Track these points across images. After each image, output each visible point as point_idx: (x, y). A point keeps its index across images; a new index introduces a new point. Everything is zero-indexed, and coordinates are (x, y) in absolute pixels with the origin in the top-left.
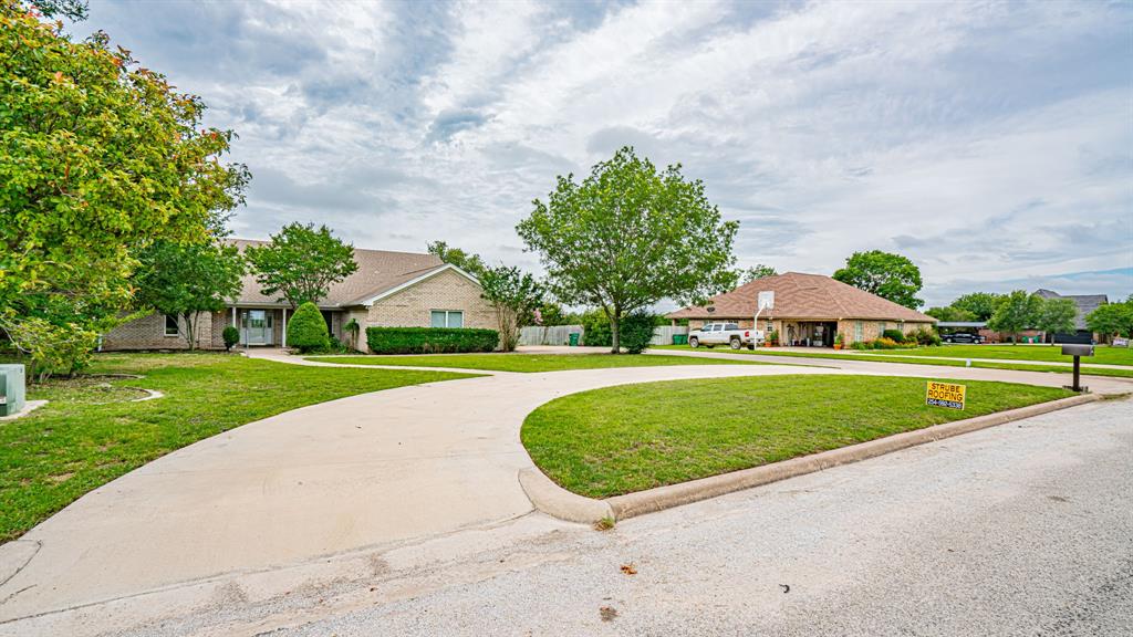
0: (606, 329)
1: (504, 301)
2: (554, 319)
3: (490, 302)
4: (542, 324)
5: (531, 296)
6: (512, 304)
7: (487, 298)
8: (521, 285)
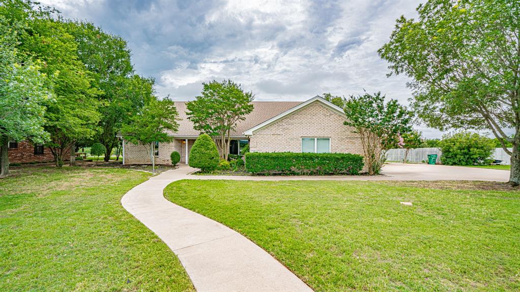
0: (466, 151)
1: (368, 127)
2: (415, 143)
3: (355, 129)
4: (404, 147)
5: (397, 122)
6: (377, 131)
7: (350, 124)
8: (386, 110)
